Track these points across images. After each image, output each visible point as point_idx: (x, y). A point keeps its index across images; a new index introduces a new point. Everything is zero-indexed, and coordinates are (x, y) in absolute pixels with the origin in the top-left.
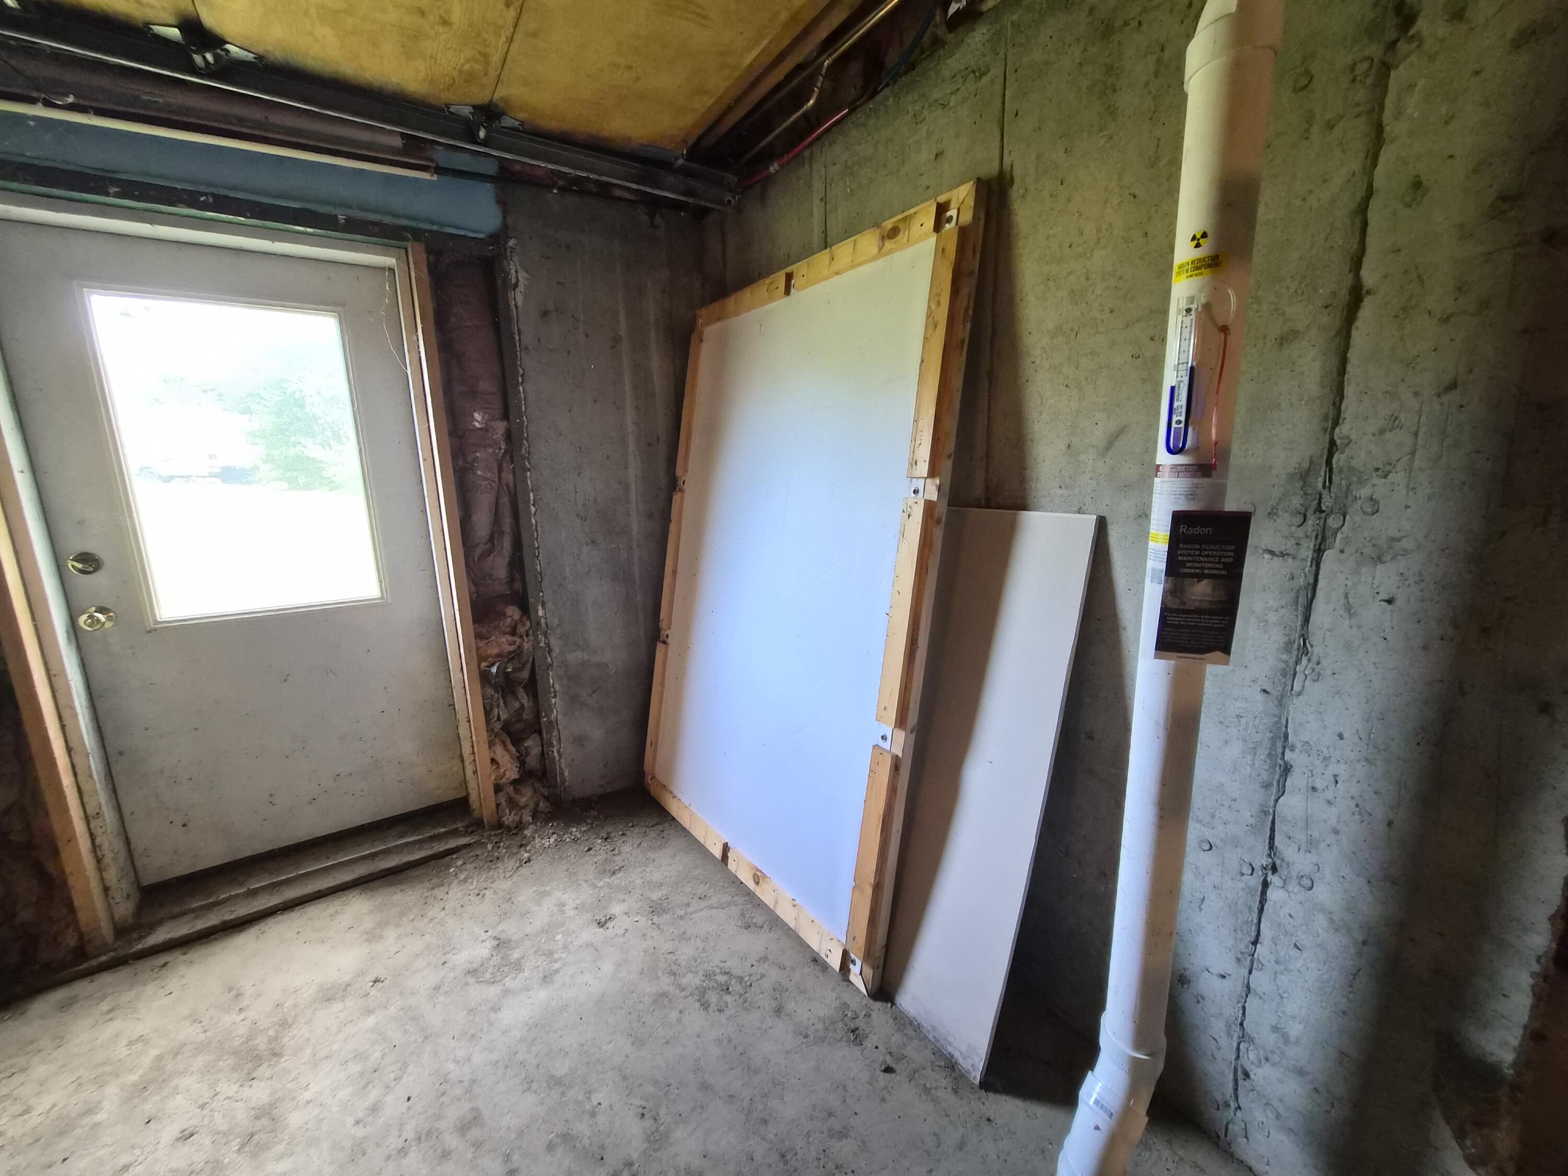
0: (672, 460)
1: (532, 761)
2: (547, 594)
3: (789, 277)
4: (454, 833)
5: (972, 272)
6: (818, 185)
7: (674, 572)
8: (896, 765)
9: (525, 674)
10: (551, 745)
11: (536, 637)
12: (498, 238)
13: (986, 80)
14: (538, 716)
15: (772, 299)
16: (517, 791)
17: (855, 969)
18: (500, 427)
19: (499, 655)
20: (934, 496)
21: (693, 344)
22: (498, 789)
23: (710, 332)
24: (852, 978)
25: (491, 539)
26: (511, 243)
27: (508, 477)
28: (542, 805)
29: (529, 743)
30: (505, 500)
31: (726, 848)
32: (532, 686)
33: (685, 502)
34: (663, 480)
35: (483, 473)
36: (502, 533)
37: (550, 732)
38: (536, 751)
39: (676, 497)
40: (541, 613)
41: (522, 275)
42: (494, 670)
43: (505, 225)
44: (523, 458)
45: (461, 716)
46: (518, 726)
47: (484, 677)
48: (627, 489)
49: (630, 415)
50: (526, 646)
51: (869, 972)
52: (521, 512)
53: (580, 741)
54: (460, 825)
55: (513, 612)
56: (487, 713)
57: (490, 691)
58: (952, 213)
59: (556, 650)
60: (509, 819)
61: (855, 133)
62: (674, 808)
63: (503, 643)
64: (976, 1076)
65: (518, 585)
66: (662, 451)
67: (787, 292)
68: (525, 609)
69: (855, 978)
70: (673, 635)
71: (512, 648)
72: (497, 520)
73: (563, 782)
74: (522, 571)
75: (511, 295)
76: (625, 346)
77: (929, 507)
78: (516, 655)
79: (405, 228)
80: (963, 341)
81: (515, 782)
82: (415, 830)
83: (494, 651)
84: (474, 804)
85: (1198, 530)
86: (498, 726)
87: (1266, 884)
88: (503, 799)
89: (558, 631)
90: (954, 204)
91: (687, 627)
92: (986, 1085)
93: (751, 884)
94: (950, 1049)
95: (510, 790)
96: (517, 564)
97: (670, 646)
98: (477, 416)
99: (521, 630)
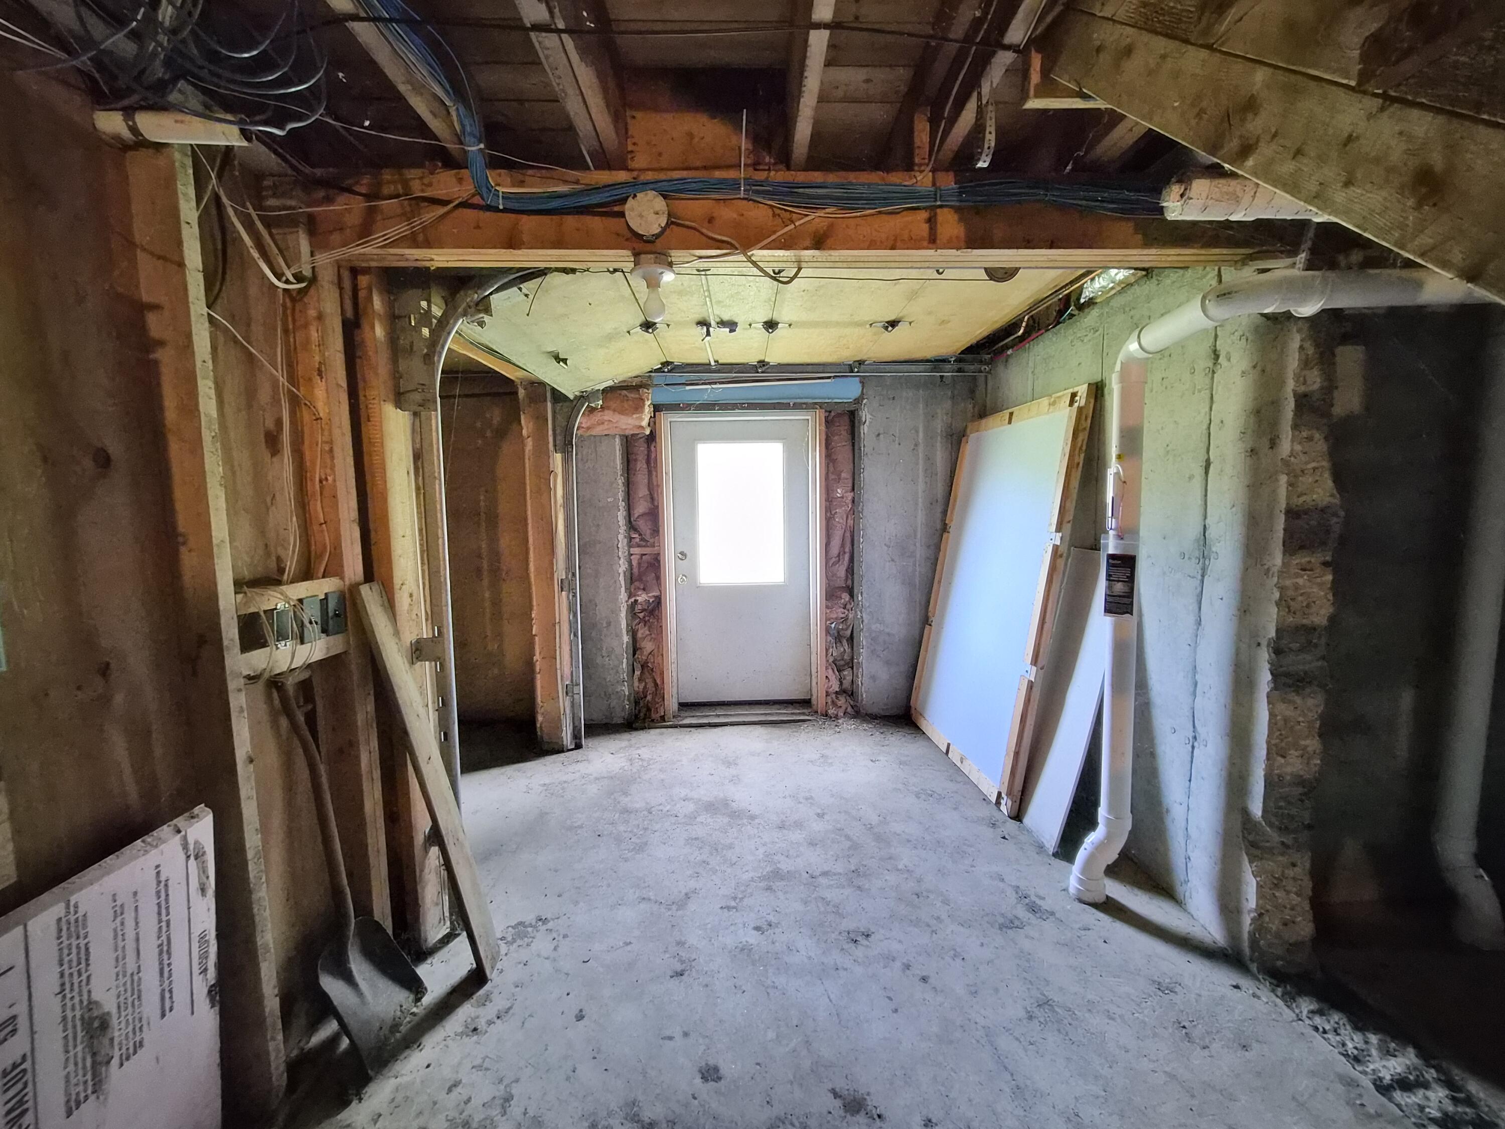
0: (945, 512)
1: (847, 684)
2: (864, 589)
3: (1011, 414)
4: (804, 714)
5: (1085, 429)
6: (1031, 364)
7: (939, 582)
8: (1031, 685)
9: (849, 632)
10: (857, 676)
11: (856, 612)
12: (858, 401)
13: (1098, 333)
14: (852, 659)
15: (1002, 425)
16: (837, 698)
17: (1003, 802)
18: (850, 495)
19: (836, 618)
20: (1058, 543)
21: (962, 444)
22: (827, 694)
23: (972, 437)
24: (1002, 808)
25: (839, 556)
26: (865, 401)
27: (850, 522)
28: (849, 710)
29: (845, 673)
30: (848, 534)
31: (949, 745)
32: (851, 639)
33: (950, 537)
34: (939, 526)
35: (839, 519)
36: (845, 553)
37: (858, 669)
38: (849, 678)
39: (945, 535)
40: (860, 598)
41: (869, 416)
42: (833, 626)
43: (862, 393)
44: (859, 512)
45: (813, 650)
46: (842, 663)
47: (828, 631)
48: (915, 532)
49: (921, 486)
50: (851, 616)
51: (1010, 803)
52: (855, 542)
53: (873, 678)
54: (805, 711)
55: (846, 597)
56: (827, 650)
57: (829, 638)
58: (1077, 398)
59: (866, 621)
60: (831, 712)
61: (1047, 342)
62: (924, 725)
63: (839, 612)
64: (1051, 851)
65: (849, 582)
66: (939, 509)
67: (1010, 422)
68: (852, 596)
69: (1003, 808)
70: (935, 621)
71: (843, 616)
72: (843, 545)
73: (862, 700)
74: (853, 574)
75: (862, 427)
76: (921, 448)
77: (1056, 548)
78: (846, 619)
79: (816, 403)
80: (1078, 464)
81: (836, 693)
82: (786, 708)
83: (834, 616)
84: (814, 702)
85: (1115, 562)
86: (831, 660)
87: (1193, 747)
88: (829, 701)
89: (868, 610)
90: (1079, 394)
91: (942, 616)
92: (1055, 855)
93: (959, 764)
94: (1043, 840)
95: (834, 696)
96: (850, 570)
97: (933, 628)
98: (839, 491)
99: (848, 606)
